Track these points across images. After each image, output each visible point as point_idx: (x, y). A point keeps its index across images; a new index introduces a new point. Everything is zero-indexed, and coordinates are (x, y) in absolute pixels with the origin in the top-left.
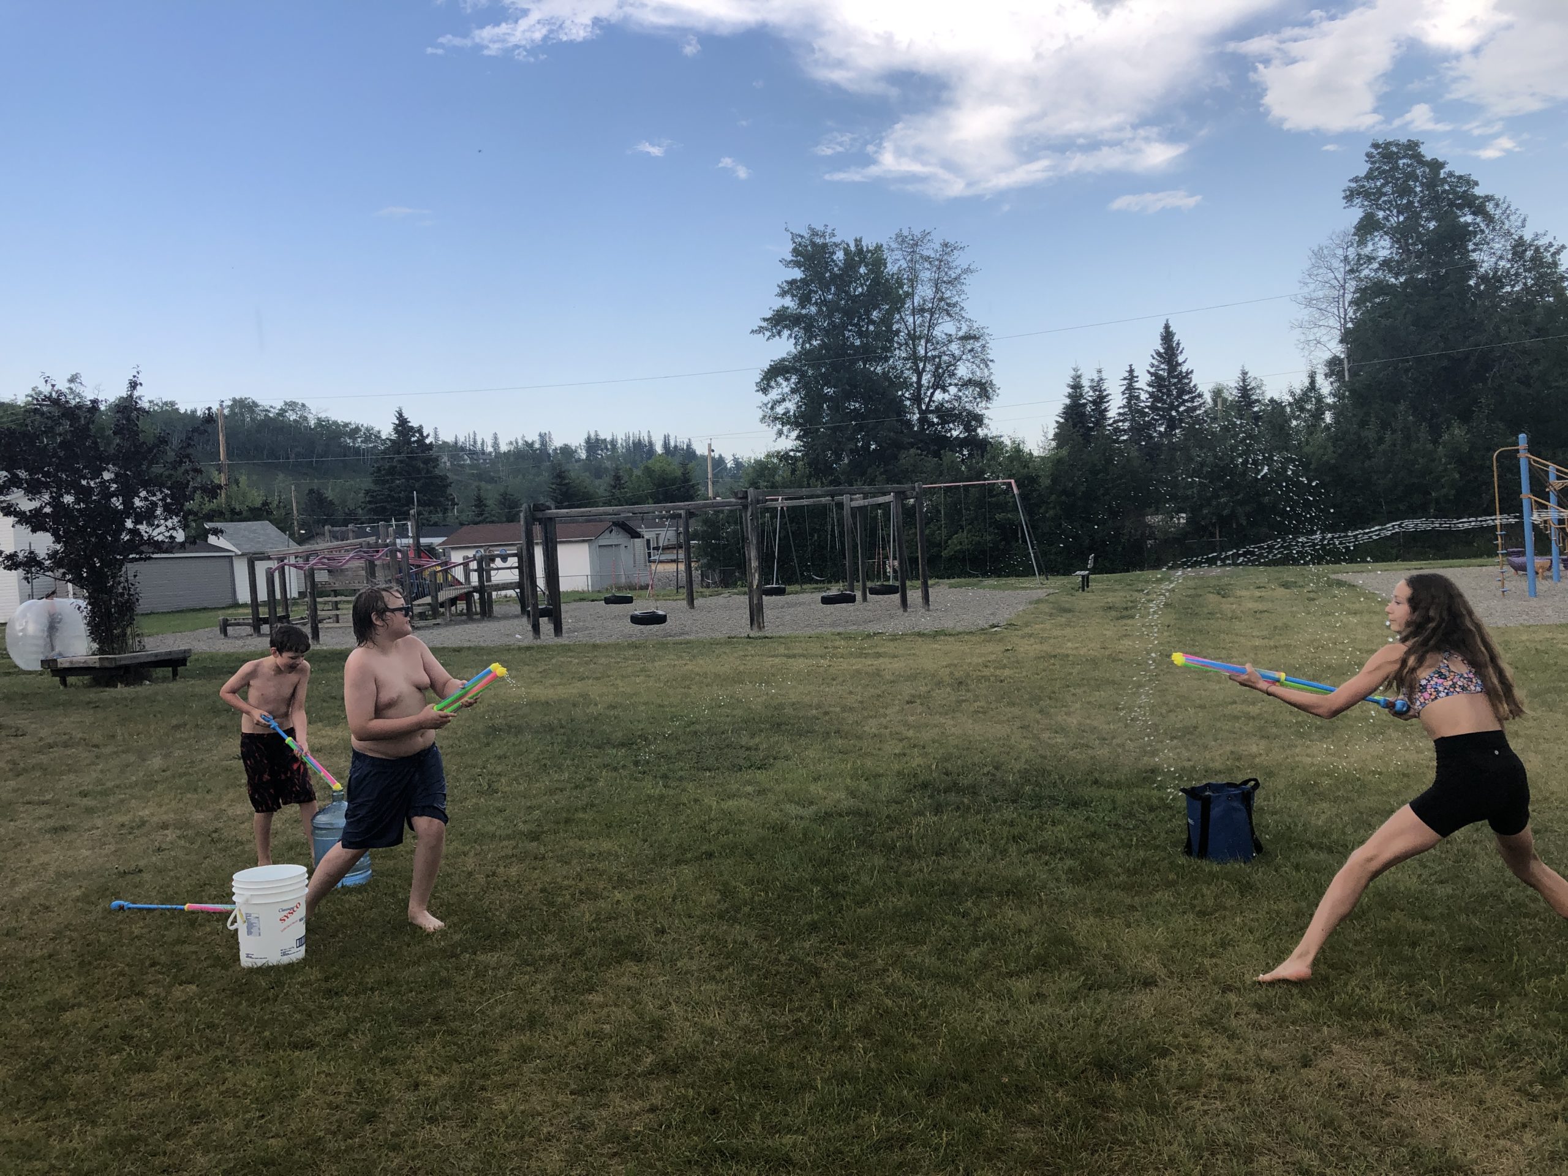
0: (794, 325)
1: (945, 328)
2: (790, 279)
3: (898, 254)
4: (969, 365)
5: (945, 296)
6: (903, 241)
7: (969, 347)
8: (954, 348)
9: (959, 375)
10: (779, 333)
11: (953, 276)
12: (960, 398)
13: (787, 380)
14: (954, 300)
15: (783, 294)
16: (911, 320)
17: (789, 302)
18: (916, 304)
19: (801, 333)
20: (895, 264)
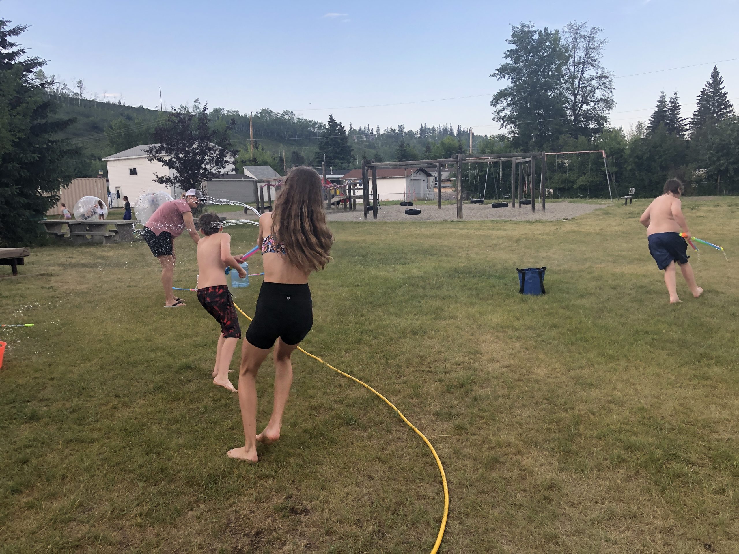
0: (512, 72)
1: (590, 72)
2: (509, 49)
3: (568, 35)
4: (601, 91)
5: (591, 56)
6: (571, 28)
7: (602, 82)
8: (594, 83)
9: (596, 96)
10: (504, 77)
11: (596, 45)
12: (595, 108)
13: (506, 100)
14: (595, 58)
15: (506, 57)
16: (572, 69)
17: (509, 61)
18: (576, 60)
19: (515, 77)
20: (565, 39)
